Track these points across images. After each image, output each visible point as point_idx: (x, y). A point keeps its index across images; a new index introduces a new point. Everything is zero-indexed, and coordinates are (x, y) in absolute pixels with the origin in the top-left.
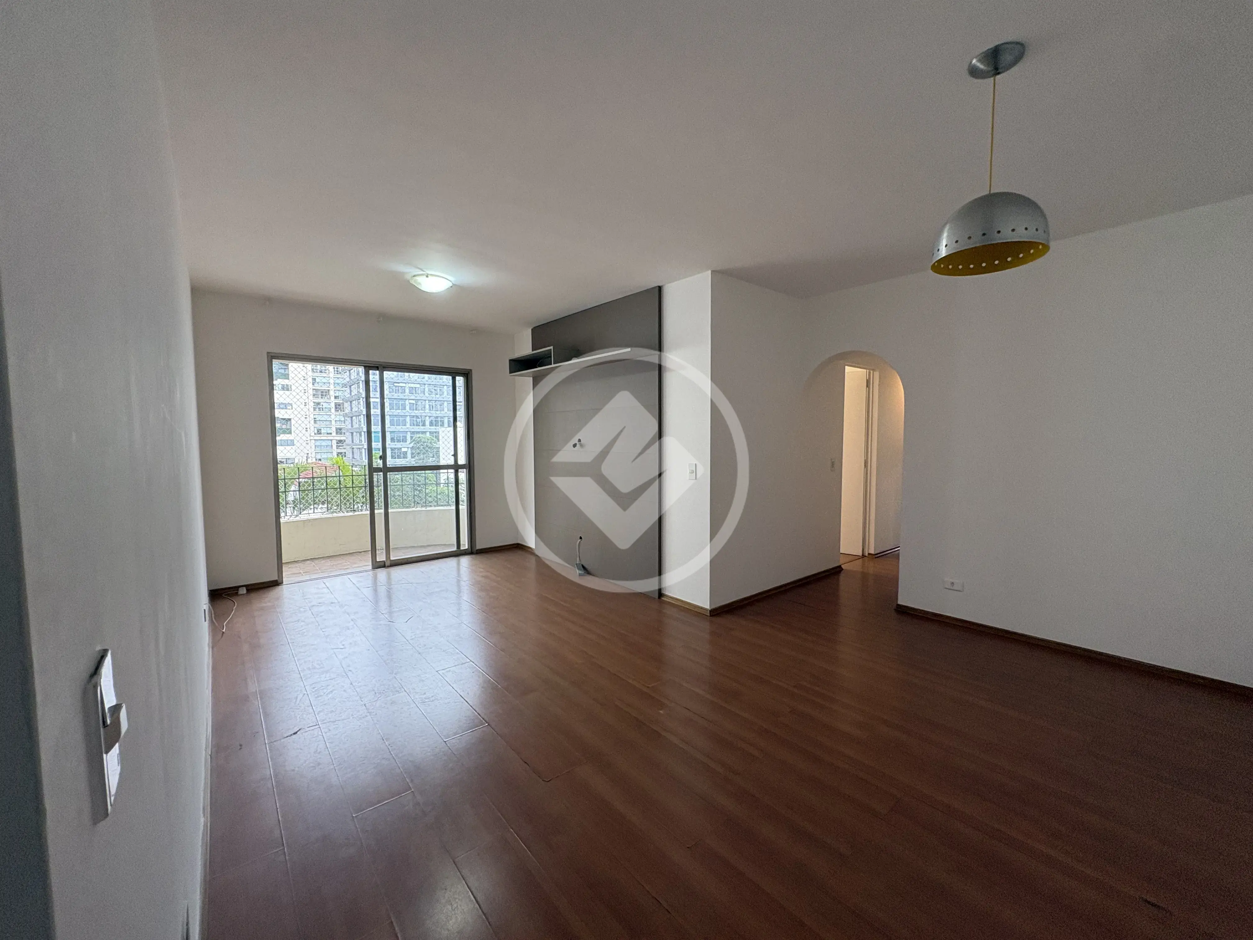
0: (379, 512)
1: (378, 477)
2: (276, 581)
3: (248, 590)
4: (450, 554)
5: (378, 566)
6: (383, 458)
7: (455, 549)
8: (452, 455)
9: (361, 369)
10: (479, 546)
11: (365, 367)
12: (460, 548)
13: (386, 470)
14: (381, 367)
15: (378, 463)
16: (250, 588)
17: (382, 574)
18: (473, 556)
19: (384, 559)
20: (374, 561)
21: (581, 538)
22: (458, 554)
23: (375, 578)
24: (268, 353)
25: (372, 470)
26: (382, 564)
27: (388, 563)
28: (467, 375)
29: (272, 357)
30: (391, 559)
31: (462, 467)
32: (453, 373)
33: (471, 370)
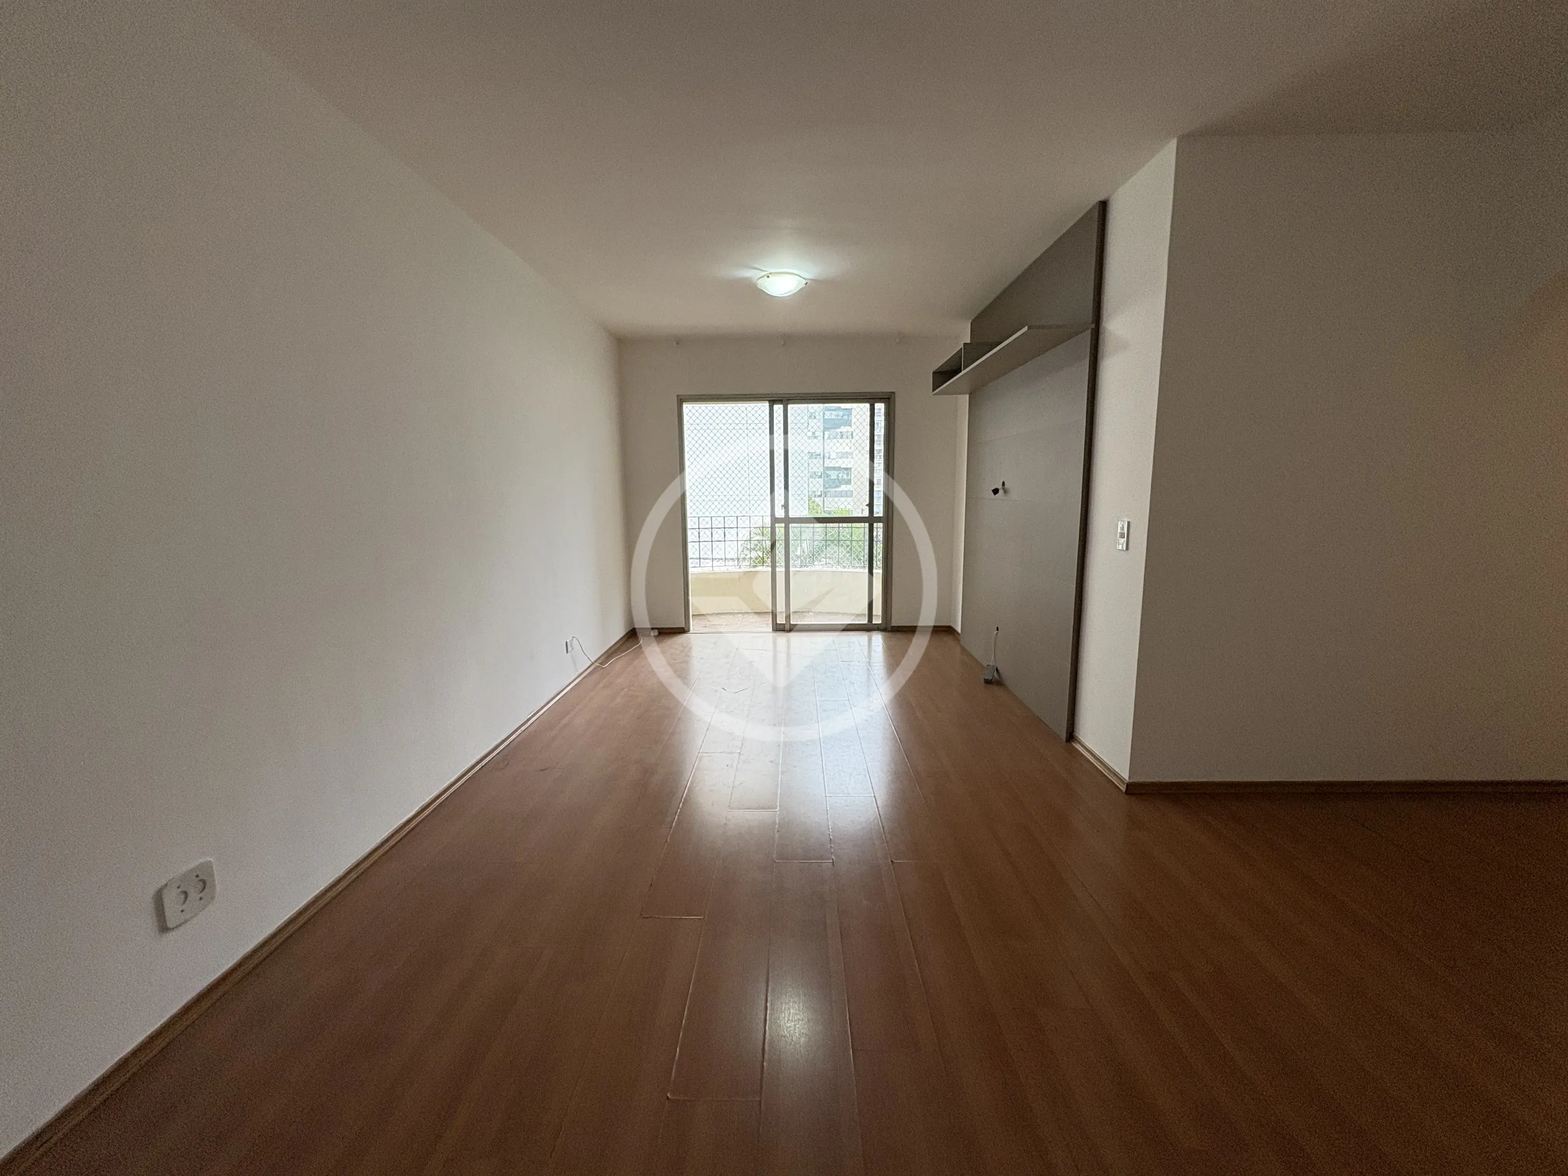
0: (780, 570)
1: (780, 529)
2: (683, 628)
3: (660, 633)
4: (857, 626)
5: (779, 628)
6: (786, 506)
7: (865, 621)
8: (867, 505)
9: (766, 405)
10: (895, 622)
11: (770, 401)
12: (871, 622)
13: (788, 520)
14: (785, 400)
15: (780, 513)
16: (661, 631)
17: (782, 638)
18: (887, 634)
19: (784, 622)
20: (775, 623)
21: (998, 629)
22: (868, 628)
23: (775, 643)
24: (678, 396)
25: (775, 520)
26: (782, 627)
27: (787, 627)
28: (888, 399)
29: (681, 400)
30: (792, 623)
31: (879, 520)
32: (871, 399)
33: (893, 393)
